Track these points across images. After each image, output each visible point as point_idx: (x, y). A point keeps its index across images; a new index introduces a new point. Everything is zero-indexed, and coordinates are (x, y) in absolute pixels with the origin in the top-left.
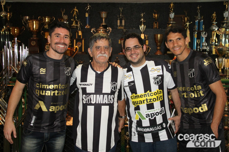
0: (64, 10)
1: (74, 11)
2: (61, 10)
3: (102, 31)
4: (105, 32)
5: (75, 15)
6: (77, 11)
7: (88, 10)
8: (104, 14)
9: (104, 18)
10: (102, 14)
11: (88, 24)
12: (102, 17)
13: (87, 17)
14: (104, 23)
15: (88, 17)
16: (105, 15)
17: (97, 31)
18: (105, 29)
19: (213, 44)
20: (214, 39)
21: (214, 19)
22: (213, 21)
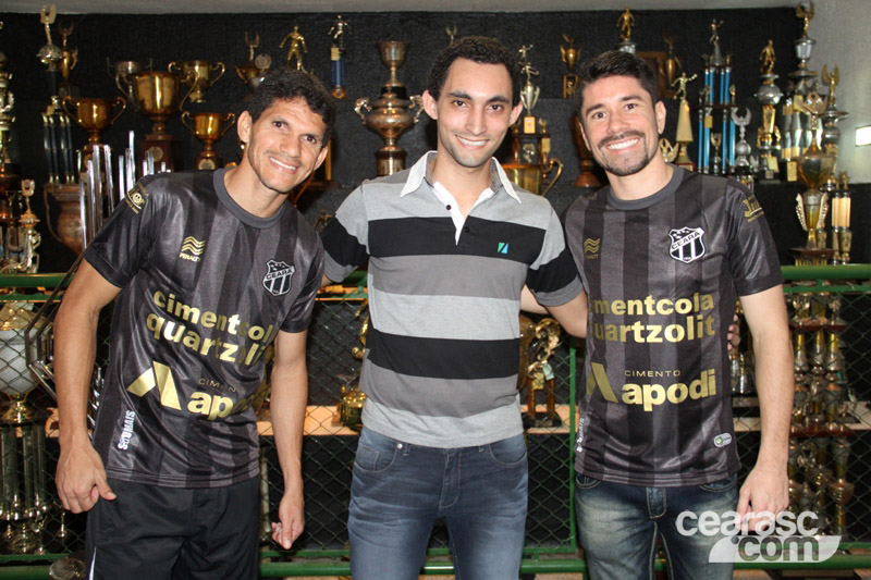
0: (258, 38)
1: (290, 39)
2: (247, 39)
3: (393, 107)
4: (402, 110)
5: (294, 56)
6: (299, 42)
7: (339, 36)
8: (393, 51)
9: (393, 64)
10: (387, 50)
11: (338, 86)
12: (388, 59)
13: (335, 62)
14: (393, 79)
15: (341, 60)
16: (398, 52)
17: (376, 109)
18: (400, 102)
19: (766, 148)
20: (771, 131)
21: (769, 63)
22: (765, 72)
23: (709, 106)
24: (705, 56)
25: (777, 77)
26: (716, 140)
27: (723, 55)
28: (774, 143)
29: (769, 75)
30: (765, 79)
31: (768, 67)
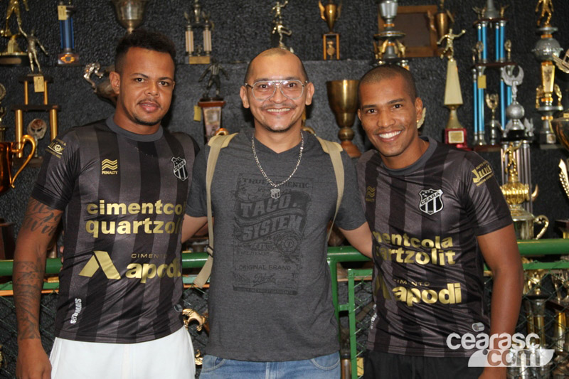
5: (14, 13)
8: (130, 9)
9: (131, 25)
10: (122, 9)
11: (68, 49)
12: (124, 18)
13: (63, 22)
15: (69, 19)
16: (136, 10)
19: (547, 109)
20: (552, 90)
21: (547, 14)
22: (543, 25)
23: (483, 65)
24: (476, 9)
25: (555, 29)
26: (493, 102)
27: (497, 7)
28: (555, 103)
29: (547, 28)
30: (543, 33)
31: (545, 19)
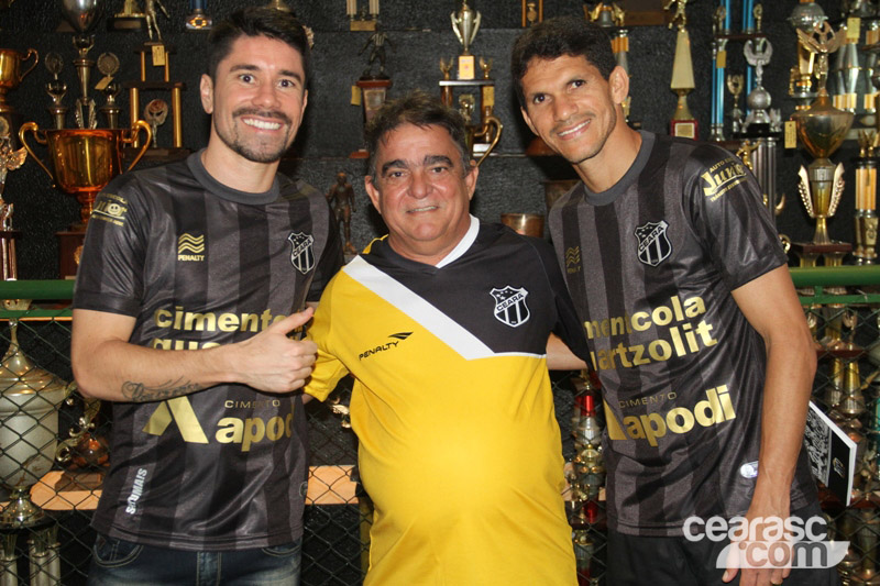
19: (804, 95)
20: (810, 71)
23: (724, 36)
26: (736, 85)
